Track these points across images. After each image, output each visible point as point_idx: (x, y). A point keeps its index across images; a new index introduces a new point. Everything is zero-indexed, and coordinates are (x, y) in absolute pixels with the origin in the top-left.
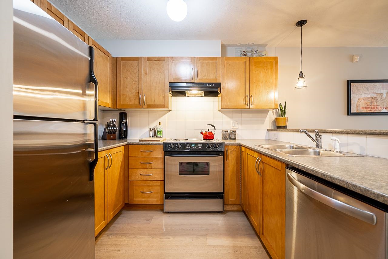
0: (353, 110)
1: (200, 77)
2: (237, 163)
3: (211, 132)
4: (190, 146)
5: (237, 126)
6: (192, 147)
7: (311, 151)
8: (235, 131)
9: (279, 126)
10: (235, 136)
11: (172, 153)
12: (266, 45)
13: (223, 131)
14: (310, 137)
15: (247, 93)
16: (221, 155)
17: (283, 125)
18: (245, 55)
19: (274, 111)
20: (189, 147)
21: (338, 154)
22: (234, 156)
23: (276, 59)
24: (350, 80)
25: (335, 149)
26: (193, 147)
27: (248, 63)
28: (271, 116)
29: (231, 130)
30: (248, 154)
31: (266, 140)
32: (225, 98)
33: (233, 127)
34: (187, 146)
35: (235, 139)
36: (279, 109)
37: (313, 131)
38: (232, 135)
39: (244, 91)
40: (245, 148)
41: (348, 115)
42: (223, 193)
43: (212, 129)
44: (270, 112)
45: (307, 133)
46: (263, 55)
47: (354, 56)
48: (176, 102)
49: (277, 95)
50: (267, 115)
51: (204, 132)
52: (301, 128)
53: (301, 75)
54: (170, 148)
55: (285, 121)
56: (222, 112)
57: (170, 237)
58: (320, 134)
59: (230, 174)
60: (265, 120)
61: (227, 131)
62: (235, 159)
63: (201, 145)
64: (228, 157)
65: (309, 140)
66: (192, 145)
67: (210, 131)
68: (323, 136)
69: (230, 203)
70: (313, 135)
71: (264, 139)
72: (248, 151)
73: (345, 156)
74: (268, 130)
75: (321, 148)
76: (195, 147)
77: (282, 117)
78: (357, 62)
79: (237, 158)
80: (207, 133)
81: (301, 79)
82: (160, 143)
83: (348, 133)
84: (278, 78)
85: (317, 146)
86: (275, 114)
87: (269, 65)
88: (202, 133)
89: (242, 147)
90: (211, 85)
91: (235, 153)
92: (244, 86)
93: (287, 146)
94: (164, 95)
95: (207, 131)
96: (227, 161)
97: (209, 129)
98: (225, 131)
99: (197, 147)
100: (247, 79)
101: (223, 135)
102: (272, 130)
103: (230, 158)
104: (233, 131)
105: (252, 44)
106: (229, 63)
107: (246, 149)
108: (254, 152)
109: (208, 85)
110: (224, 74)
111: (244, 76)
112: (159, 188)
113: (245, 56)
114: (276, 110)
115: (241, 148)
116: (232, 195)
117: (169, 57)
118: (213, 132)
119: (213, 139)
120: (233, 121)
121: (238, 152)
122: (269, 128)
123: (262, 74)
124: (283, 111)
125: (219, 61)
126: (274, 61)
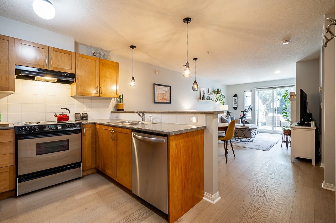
0: (156, 101)
1: (54, 66)
2: (92, 137)
3: (66, 115)
4: (48, 127)
5: (88, 109)
6: (51, 128)
7: (140, 123)
8: (87, 114)
9: (118, 109)
10: (87, 118)
11: (27, 136)
12: (110, 52)
13: (75, 114)
14: (140, 115)
15: (98, 85)
16: (79, 132)
17: (121, 109)
18: (95, 55)
19: (115, 99)
20: (48, 129)
21: (152, 123)
22: (90, 132)
23: (117, 64)
24: (155, 84)
25: (150, 121)
26: (53, 128)
27: (98, 63)
28: (113, 102)
29: (83, 113)
30: (102, 129)
31: (110, 119)
32: (80, 87)
33: (84, 111)
34: (45, 128)
35: (87, 120)
36: (119, 98)
37: (141, 112)
38: (84, 117)
39: (95, 83)
40: (99, 125)
41: (154, 103)
42: (81, 162)
43: (66, 112)
44: (113, 99)
45: (139, 113)
46: (108, 59)
47: (156, 71)
48: (20, 84)
49: (118, 88)
50: (111, 102)
51: (58, 115)
52: (136, 111)
53: (133, 78)
54: (24, 131)
55: (123, 106)
56: (75, 97)
57: (37, 209)
58: (144, 114)
59: (86, 147)
60: (109, 105)
61: (80, 114)
62: (90, 134)
63: (61, 126)
64: (85, 134)
65: (139, 117)
66: (50, 126)
67: (64, 113)
68: (145, 114)
69: (87, 169)
70: (141, 114)
71: (109, 118)
72: (103, 127)
73: (154, 123)
74: (112, 112)
75: (145, 121)
76: (55, 128)
77: (121, 103)
78: (157, 74)
79: (92, 133)
80: (62, 116)
81: (133, 81)
82: (9, 128)
83: (155, 113)
84: (118, 77)
85: (143, 120)
86: (116, 101)
87: (113, 67)
88: (56, 116)
89: (97, 125)
90: (65, 75)
91: (90, 130)
92: (95, 79)
93: (127, 121)
94: (8, 77)
95: (62, 113)
96: (84, 136)
97: (63, 112)
98: (78, 114)
99: (56, 128)
100: (98, 74)
101: (76, 117)
102: (114, 112)
103: (87, 134)
104: (85, 114)
105: (100, 48)
106: (83, 59)
107: (101, 125)
108: (108, 127)
109: (63, 74)
110: (78, 67)
111: (95, 72)
112: (7, 174)
113: (95, 57)
114: (117, 99)
115: (95, 125)
116: (89, 162)
117: (15, 38)
118: (68, 115)
119: (67, 121)
120: (84, 106)
121: (93, 128)
122: (112, 111)
123: (108, 73)
124: (121, 99)
125: (73, 56)
126: (116, 66)
